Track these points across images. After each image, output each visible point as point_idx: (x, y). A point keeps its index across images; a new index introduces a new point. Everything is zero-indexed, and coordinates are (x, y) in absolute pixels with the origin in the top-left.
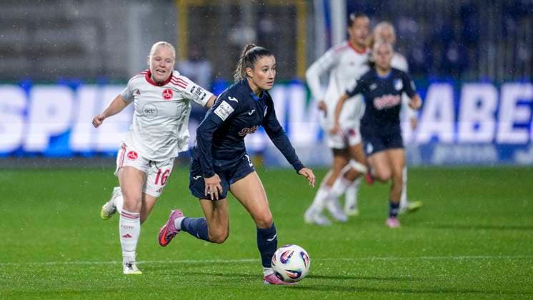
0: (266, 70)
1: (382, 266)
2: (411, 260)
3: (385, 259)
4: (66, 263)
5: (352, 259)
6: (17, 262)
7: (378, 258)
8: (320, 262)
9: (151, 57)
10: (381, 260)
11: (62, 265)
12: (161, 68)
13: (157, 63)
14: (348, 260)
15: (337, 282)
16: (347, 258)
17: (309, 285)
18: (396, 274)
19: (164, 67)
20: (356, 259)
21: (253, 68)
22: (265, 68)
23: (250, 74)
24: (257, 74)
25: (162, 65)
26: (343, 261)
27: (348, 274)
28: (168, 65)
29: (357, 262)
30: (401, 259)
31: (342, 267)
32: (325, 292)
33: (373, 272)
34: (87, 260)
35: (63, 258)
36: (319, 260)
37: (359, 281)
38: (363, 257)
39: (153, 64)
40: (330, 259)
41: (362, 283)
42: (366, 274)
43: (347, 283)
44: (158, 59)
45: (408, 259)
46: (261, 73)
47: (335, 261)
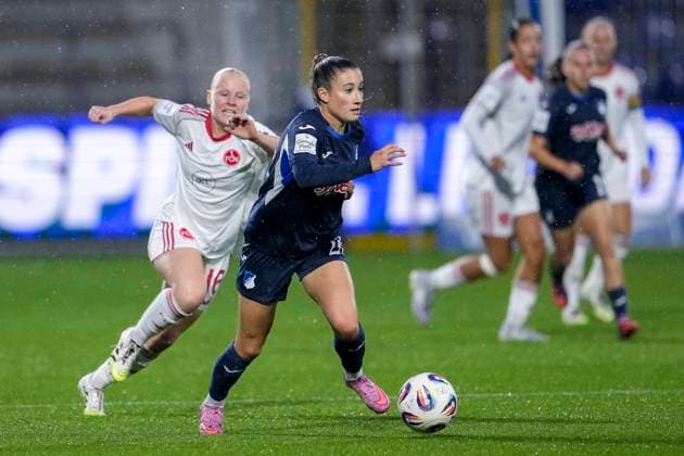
0: (350, 90)
1: (624, 403)
2: (669, 394)
3: (627, 392)
4: (130, 403)
5: (577, 394)
6: (52, 403)
7: (618, 392)
8: (528, 398)
9: (213, 92)
10: (622, 395)
11: (123, 406)
12: (229, 107)
13: (224, 100)
14: (571, 394)
15: (554, 429)
16: (570, 390)
17: (510, 434)
18: (646, 415)
19: (234, 105)
20: (584, 393)
21: (329, 88)
22: (349, 87)
23: (324, 97)
24: (337, 97)
25: (232, 103)
26: (563, 397)
27: (571, 416)
28: (240, 103)
29: (585, 397)
30: (654, 392)
31: (560, 406)
32: (536, 445)
33: (610, 413)
34: (163, 399)
35: (125, 395)
36: (524, 395)
37: (588, 427)
38: (594, 390)
39: (217, 102)
40: (542, 393)
41: (593, 431)
42: (599, 416)
43: (570, 430)
44: (225, 94)
45: (665, 393)
46: (342, 95)
47: (552, 396)
